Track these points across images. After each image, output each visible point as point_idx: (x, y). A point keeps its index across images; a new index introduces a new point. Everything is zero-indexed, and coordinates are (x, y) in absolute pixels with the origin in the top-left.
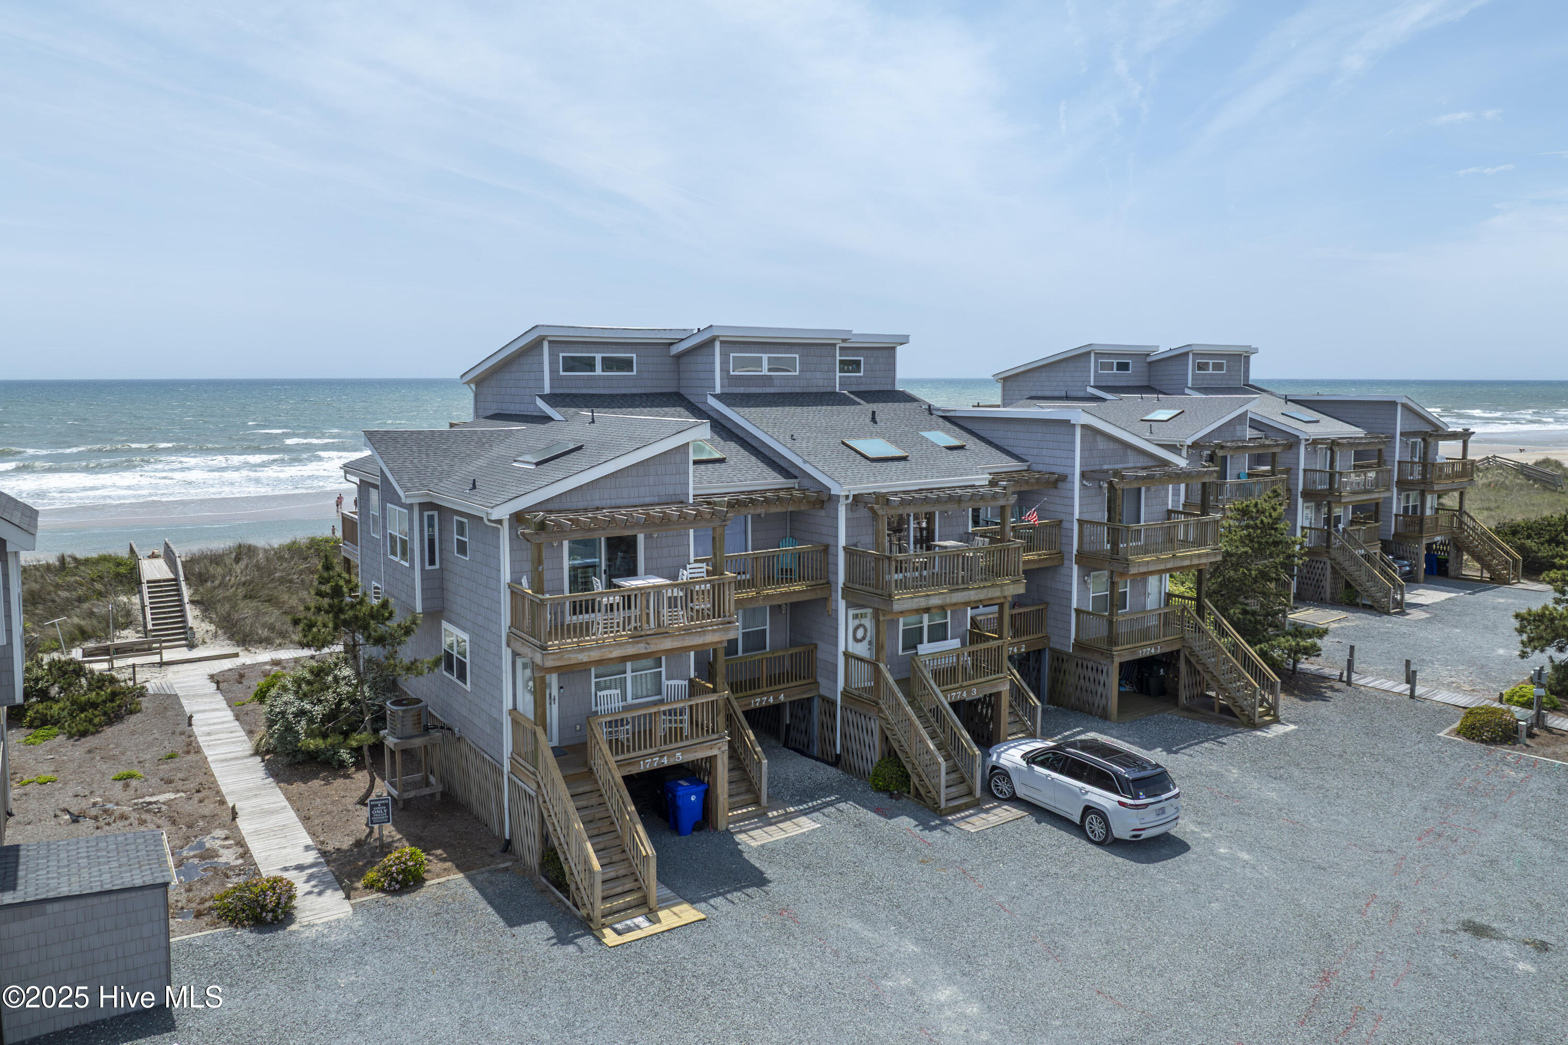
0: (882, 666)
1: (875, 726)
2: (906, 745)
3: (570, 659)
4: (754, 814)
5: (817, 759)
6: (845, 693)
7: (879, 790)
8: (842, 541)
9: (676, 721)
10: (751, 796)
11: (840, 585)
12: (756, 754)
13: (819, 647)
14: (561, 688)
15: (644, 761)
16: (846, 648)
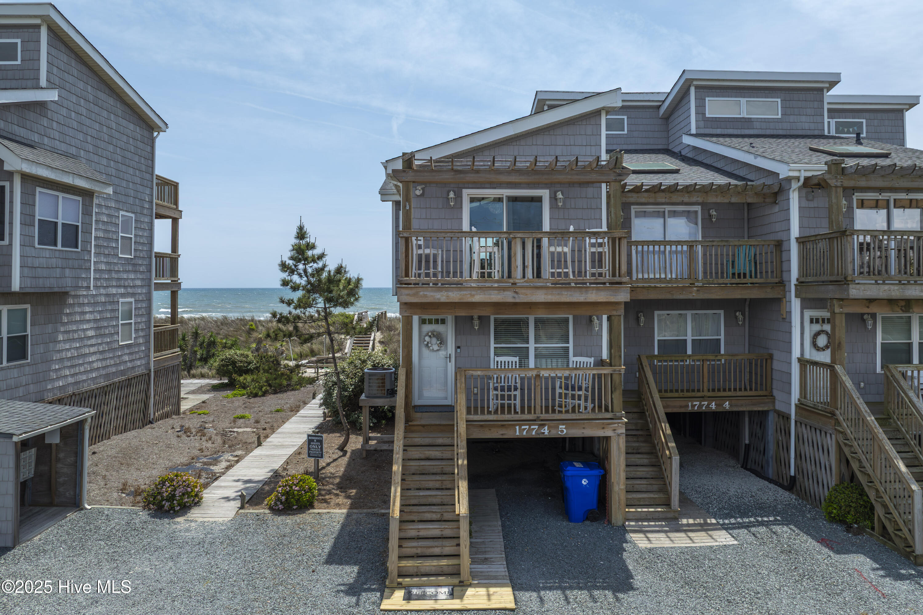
0: (838, 368)
1: (831, 443)
2: (867, 465)
3: (425, 296)
4: (661, 516)
5: (771, 481)
6: (800, 406)
7: (832, 519)
8: (795, 231)
9: (573, 397)
10: (661, 495)
11: (794, 281)
12: (669, 449)
13: (775, 357)
14: (459, 347)
15: (520, 426)
16: (802, 354)
